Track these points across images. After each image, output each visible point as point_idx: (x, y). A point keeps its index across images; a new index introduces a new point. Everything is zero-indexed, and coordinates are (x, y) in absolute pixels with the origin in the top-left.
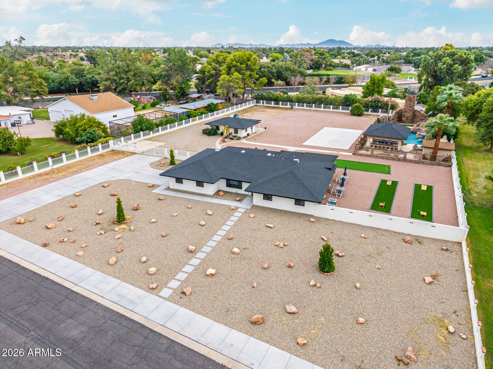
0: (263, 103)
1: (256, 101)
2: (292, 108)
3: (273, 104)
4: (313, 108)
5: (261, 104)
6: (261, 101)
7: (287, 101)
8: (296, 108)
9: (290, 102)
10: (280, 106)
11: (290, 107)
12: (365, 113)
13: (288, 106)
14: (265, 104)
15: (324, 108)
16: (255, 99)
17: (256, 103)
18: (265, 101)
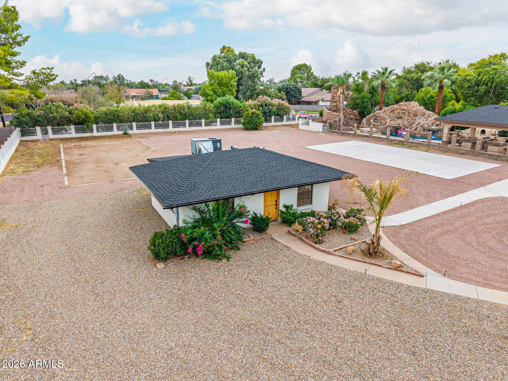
0: (45, 133)
1: (21, 131)
2: (125, 134)
3: (72, 132)
4: (171, 129)
5: (39, 135)
6: (38, 129)
7: (110, 122)
8: (135, 134)
9: (117, 122)
10: (95, 134)
11: (121, 133)
12: (265, 124)
13: (116, 132)
14: (51, 135)
15: (190, 125)
16: (17, 126)
17: (22, 135)
18: (49, 128)
